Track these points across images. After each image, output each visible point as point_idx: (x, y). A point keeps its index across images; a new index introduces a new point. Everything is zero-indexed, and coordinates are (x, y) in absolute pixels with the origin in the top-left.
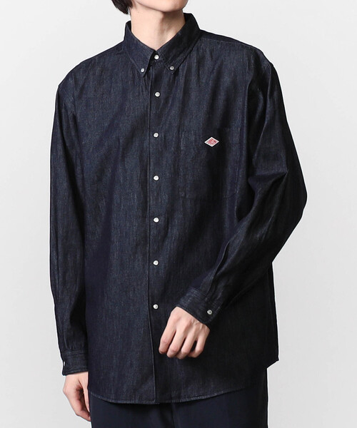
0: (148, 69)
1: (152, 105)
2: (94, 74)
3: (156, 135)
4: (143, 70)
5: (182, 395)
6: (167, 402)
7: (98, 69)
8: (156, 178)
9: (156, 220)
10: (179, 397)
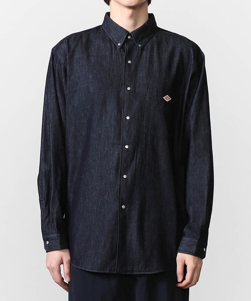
0: (124, 44)
1: (126, 68)
2: (82, 43)
3: (129, 89)
4: (119, 44)
5: (134, 269)
6: (124, 273)
7: (84, 40)
8: (128, 118)
9: (127, 147)
10: (133, 271)
